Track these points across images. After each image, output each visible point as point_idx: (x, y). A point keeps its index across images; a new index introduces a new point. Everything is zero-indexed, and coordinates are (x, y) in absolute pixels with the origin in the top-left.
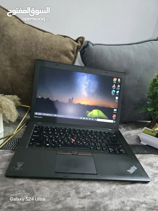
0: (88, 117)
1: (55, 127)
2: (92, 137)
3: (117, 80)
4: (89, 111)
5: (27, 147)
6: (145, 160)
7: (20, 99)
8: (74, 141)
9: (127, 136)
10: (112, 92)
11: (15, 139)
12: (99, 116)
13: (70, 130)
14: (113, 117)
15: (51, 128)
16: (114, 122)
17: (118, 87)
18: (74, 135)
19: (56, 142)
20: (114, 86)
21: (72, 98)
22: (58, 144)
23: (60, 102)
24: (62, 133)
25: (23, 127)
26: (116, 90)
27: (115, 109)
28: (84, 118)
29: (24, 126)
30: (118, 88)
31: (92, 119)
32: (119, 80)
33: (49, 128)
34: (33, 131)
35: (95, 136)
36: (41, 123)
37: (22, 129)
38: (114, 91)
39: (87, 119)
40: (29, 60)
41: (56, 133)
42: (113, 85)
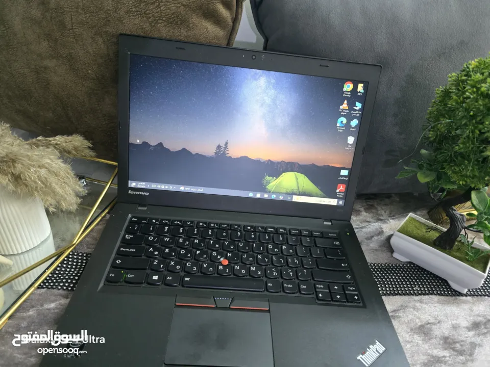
0: (270, 192)
1: (180, 221)
2: (276, 250)
3: (355, 87)
4: (273, 177)
5: (101, 285)
6: (411, 317)
7: (90, 145)
8: (226, 262)
9: (372, 237)
10: (338, 125)
11: (78, 255)
12: (300, 190)
13: (220, 228)
14: (338, 191)
15: (171, 223)
16: (341, 203)
17: (357, 108)
18: (229, 246)
19: (178, 267)
20: (345, 106)
21: (225, 143)
22: (182, 274)
23: (194, 153)
24: (196, 241)
25: (101, 221)
26: (350, 118)
27: (344, 169)
28: (258, 195)
29: (105, 216)
30: (356, 110)
31: (281, 198)
32: (360, 87)
33: (166, 225)
34: (122, 233)
35: (284, 247)
36: (146, 208)
37: (98, 224)
38: (344, 120)
39: (266, 196)
40: (101, 36)
41: (181, 240)
42: (342, 104)
